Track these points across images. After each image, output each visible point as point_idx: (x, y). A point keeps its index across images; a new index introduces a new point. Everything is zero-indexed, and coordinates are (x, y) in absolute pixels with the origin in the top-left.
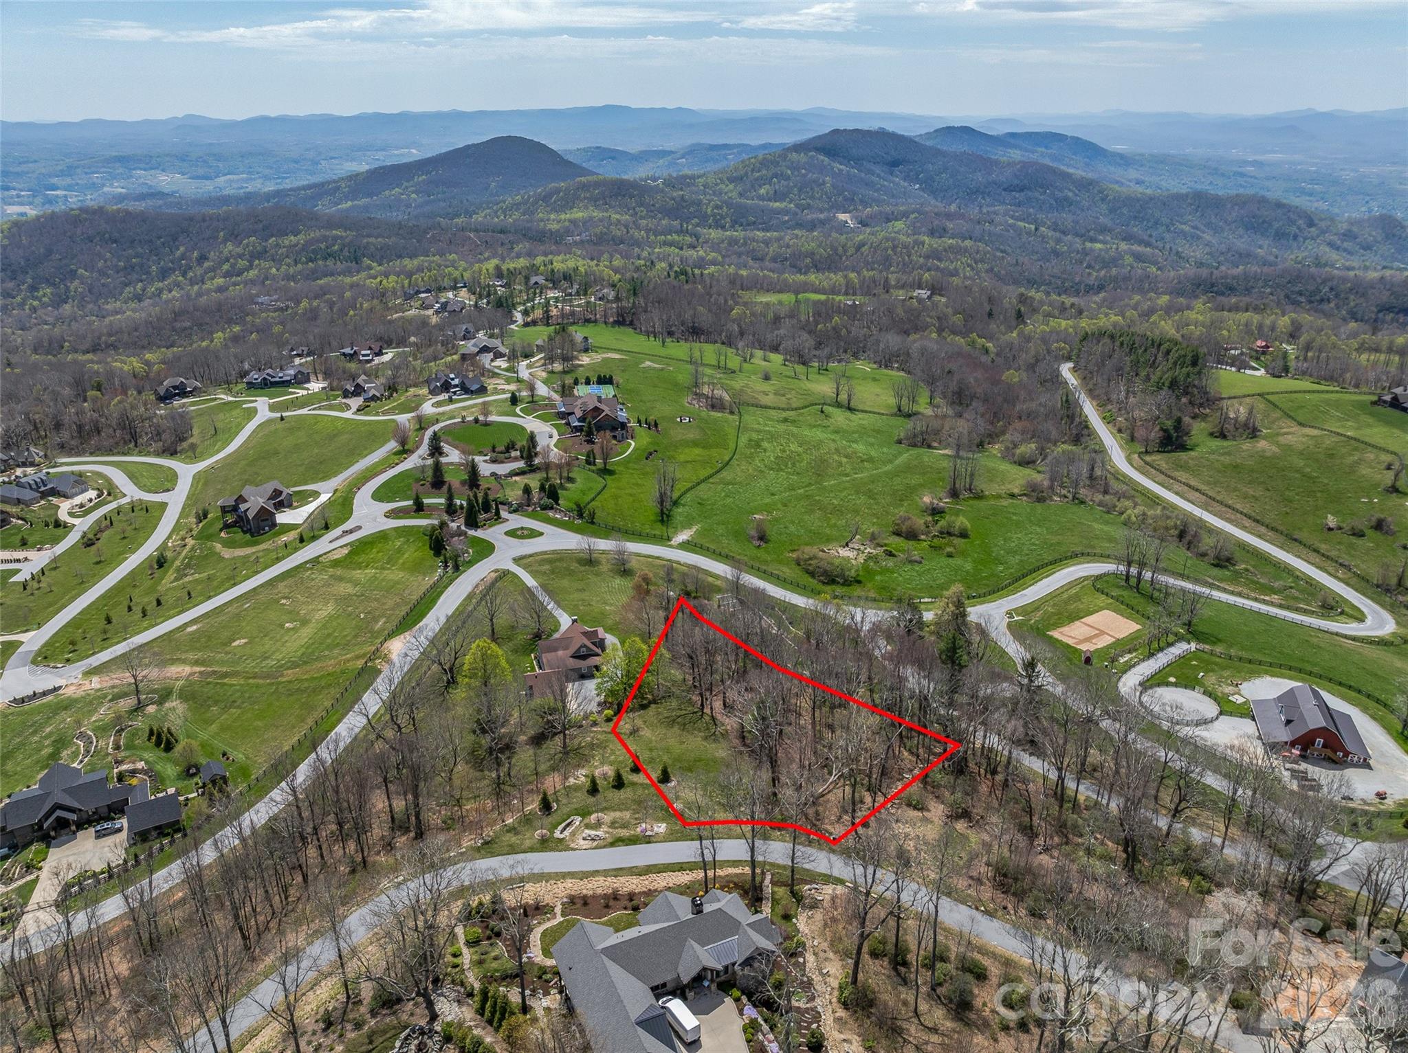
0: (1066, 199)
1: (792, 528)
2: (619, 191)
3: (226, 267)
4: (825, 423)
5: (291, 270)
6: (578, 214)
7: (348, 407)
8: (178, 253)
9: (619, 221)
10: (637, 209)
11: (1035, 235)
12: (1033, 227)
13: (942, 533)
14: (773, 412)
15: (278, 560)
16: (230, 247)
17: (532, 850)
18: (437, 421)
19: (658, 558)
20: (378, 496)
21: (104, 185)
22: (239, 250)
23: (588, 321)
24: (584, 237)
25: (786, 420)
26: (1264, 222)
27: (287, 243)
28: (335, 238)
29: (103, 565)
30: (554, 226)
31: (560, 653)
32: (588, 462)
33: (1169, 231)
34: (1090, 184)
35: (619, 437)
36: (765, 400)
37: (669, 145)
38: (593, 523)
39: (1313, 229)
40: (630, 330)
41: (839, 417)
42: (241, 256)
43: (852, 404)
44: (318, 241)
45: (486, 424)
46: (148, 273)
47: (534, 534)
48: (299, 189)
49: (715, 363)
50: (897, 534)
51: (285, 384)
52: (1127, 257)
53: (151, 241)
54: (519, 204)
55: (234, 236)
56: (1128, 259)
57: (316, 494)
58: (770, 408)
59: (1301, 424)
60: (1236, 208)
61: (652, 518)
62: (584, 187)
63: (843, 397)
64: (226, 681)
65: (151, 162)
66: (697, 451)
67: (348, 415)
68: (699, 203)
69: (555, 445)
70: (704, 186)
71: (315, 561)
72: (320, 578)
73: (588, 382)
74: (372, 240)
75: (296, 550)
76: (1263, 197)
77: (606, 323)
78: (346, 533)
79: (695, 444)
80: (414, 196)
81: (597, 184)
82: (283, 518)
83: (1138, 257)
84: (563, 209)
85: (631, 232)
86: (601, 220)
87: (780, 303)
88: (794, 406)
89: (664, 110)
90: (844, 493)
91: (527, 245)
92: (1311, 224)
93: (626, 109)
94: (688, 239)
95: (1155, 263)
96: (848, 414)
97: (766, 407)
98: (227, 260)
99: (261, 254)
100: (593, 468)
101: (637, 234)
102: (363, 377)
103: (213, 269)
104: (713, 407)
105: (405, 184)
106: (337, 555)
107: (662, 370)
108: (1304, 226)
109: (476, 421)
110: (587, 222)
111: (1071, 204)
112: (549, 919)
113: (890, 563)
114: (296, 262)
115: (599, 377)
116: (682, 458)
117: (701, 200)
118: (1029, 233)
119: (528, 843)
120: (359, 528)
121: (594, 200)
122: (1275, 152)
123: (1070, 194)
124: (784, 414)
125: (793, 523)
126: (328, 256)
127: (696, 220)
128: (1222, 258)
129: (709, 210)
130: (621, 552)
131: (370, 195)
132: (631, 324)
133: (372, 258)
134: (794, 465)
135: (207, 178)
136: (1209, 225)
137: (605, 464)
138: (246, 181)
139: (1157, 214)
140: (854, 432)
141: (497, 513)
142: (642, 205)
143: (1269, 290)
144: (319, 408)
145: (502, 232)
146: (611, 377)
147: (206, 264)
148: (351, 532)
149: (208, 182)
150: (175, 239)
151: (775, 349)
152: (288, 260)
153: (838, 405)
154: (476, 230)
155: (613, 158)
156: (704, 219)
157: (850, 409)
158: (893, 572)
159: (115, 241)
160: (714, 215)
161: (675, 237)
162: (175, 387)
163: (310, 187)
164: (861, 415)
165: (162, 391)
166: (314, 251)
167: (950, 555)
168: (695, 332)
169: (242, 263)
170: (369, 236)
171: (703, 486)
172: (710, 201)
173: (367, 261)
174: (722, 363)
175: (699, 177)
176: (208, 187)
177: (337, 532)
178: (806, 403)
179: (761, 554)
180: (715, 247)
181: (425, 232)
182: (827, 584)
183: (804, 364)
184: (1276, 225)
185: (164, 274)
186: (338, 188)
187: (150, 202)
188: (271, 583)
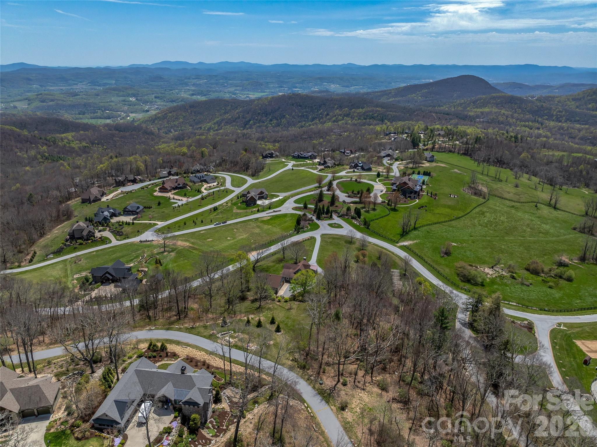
1: (468, 253)
2: (512, 101)
3: (334, 119)
4: (535, 212)
5: (356, 122)
6: (486, 110)
7: (317, 168)
8: (320, 112)
9: (504, 114)
10: (517, 110)
13: (556, 275)
14: (507, 202)
15: (246, 216)
16: (338, 111)
17: (205, 337)
18: (342, 178)
19: (385, 249)
20: (295, 202)
21: (312, 87)
22: (341, 113)
23: (450, 151)
24: (485, 120)
25: (513, 207)
27: (358, 111)
28: (377, 111)
29: (200, 206)
30: (472, 114)
31: (291, 270)
32: (388, 204)
35: (412, 197)
36: (506, 196)
37: (552, 84)
38: (368, 228)
40: (469, 158)
41: (545, 211)
42: (340, 115)
43: (558, 206)
44: (370, 112)
45: (360, 182)
46: (308, 118)
47: (340, 226)
48: (376, 92)
49: (494, 176)
50: (528, 270)
51: (306, 158)
53: (312, 107)
54: (462, 104)
55: (340, 107)
57: (278, 196)
58: (507, 199)
61: (398, 232)
62: (494, 98)
63: (553, 202)
64: (193, 251)
65: (330, 80)
66: (448, 210)
67: (315, 172)
68: (550, 109)
69: (380, 196)
70: (558, 102)
71: (257, 219)
72: (253, 224)
73: (419, 173)
74: (391, 113)
75: (255, 214)
77: (458, 153)
78: (274, 211)
79: (449, 207)
80: (420, 98)
81: (499, 97)
82: (259, 202)
84: (481, 107)
85: (508, 119)
86: (495, 113)
87: (553, 155)
88: (522, 201)
89: (556, 67)
90: (512, 244)
91: (456, 120)
93: (536, 66)
94: (537, 125)
96: (552, 210)
97: (505, 199)
98: (335, 116)
99: (347, 115)
100: (389, 207)
101: (511, 120)
102: (329, 158)
103: (330, 119)
104: (475, 194)
105: (418, 93)
106: (265, 219)
107: (460, 174)
109: (356, 180)
110: (488, 113)
112: (172, 360)
113: (510, 281)
114: (359, 119)
115: (424, 172)
116: (437, 211)
117: (551, 108)
119: (205, 334)
120: (280, 211)
121: (497, 105)
124: (513, 204)
125: (470, 251)
126: (373, 118)
127: (546, 117)
129: (555, 113)
130: (364, 241)
131: (403, 96)
132: (470, 155)
133: (389, 120)
134: (496, 226)
135: (347, 87)
137: (395, 206)
138: (361, 88)
140: (550, 219)
141: (331, 216)
142: (520, 108)
144: (308, 168)
145: (447, 114)
146: (430, 173)
147: (328, 117)
148: (276, 211)
149: (347, 88)
150: (320, 107)
151: (535, 175)
152: (356, 118)
153: (549, 205)
154: (436, 113)
155: (520, 88)
156: (550, 117)
157: (555, 208)
158: (507, 286)
159: (300, 106)
160: (557, 115)
161: (530, 123)
162: (269, 154)
163: (380, 92)
164: (559, 212)
165: (264, 155)
166: (367, 116)
167: (550, 287)
168: (500, 162)
169: (340, 118)
170: (390, 111)
171: (437, 225)
172: (556, 108)
173: (386, 121)
174: (497, 177)
175: (557, 97)
176: (347, 90)
177: (272, 211)
178: (530, 201)
179: (442, 261)
180: (550, 130)
181: (414, 112)
182: (464, 281)
183: (551, 185)
185: (313, 119)
186: (390, 93)
187: (322, 94)
188: (237, 223)
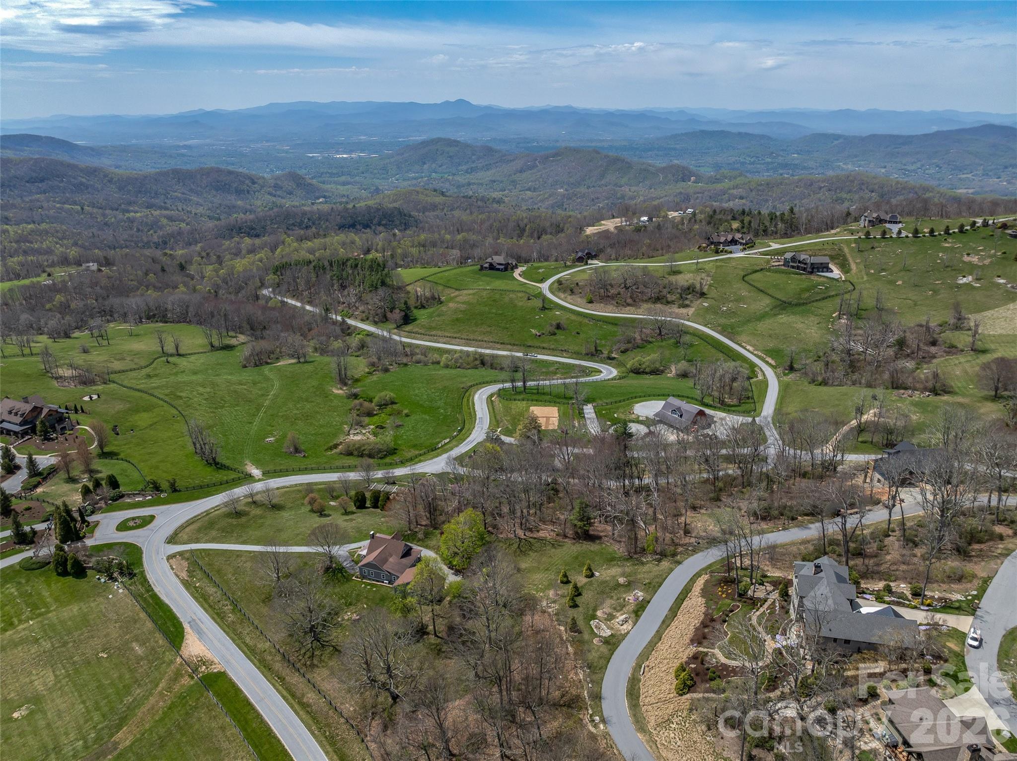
0: (82, 184)
1: (302, 437)
11: (83, 213)
12: (79, 208)
26: (225, 184)
33: (167, 198)
34: (95, 171)
39: (256, 186)
41: (183, 362)
52: (162, 219)
56: (164, 221)
59: (457, 290)
60: (204, 177)
76: (218, 168)
83: (170, 219)
92: (254, 183)
95: (183, 221)
96: (184, 359)
108: (250, 184)
111: (87, 188)
118: (77, 212)
122: (193, 139)
123: (84, 180)
128: (218, 211)
134: (223, 400)
136: (191, 190)
139: (154, 188)
143: (276, 226)
153: (168, 355)
157: (180, 355)
164: (193, 358)
178: (148, 360)
184: (235, 185)
